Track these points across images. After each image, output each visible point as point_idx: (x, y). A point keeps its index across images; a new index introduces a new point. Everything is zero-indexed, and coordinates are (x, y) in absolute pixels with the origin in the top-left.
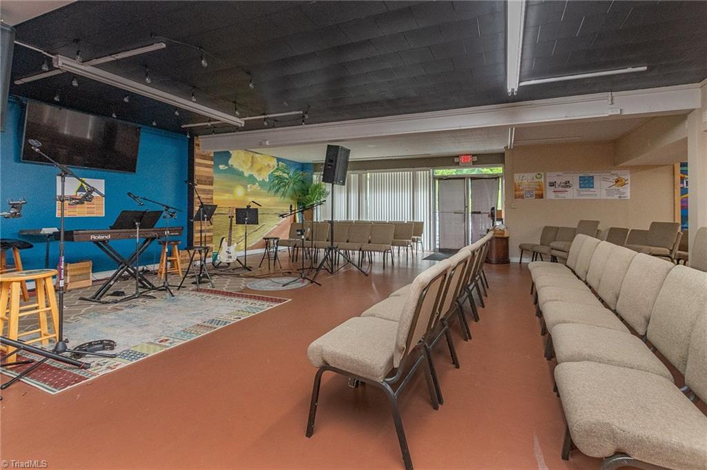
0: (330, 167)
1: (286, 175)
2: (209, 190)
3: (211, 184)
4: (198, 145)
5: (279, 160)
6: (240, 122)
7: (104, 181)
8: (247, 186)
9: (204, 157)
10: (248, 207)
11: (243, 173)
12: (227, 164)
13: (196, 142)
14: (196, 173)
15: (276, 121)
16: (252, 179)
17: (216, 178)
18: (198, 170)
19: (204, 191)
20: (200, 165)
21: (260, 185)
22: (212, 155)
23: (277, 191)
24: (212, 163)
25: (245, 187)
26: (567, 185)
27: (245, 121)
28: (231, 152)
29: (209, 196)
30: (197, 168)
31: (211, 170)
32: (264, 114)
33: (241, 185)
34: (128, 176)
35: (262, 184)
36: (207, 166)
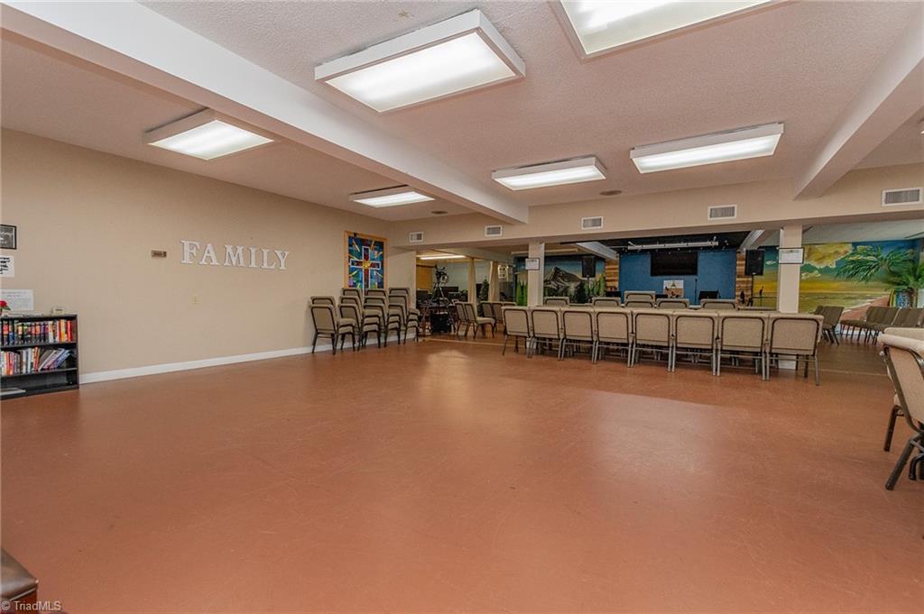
2: (748, 281)
4: (739, 252)
5: (857, 244)
7: (683, 281)
13: (738, 250)
19: (743, 282)
21: (820, 272)
23: (852, 275)
29: (749, 285)
30: (737, 267)
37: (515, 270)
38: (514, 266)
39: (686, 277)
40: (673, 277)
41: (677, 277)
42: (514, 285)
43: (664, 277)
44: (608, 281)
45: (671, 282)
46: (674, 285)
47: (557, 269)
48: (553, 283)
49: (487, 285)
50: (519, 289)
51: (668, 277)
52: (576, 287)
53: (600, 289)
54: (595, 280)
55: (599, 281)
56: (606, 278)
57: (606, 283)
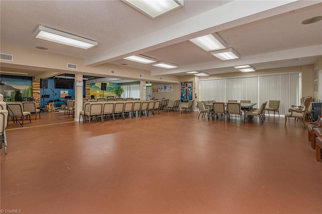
1: (113, 87)
3: (89, 90)
4: (86, 82)
5: (110, 83)
8: (100, 90)
9: (87, 85)
11: (99, 87)
12: (94, 85)
18: (86, 88)
19: (87, 92)
20: (87, 86)
23: (110, 91)
26: (162, 88)
29: (89, 93)
31: (89, 87)
36: (88, 86)
39: (69, 90)
40: (65, 89)
41: (66, 89)
43: (61, 89)
44: (34, 90)
45: (63, 91)
46: (64, 92)
51: (62, 89)
52: (13, 93)
53: (28, 94)
54: (25, 89)
55: (28, 90)
56: (33, 89)
57: (33, 91)
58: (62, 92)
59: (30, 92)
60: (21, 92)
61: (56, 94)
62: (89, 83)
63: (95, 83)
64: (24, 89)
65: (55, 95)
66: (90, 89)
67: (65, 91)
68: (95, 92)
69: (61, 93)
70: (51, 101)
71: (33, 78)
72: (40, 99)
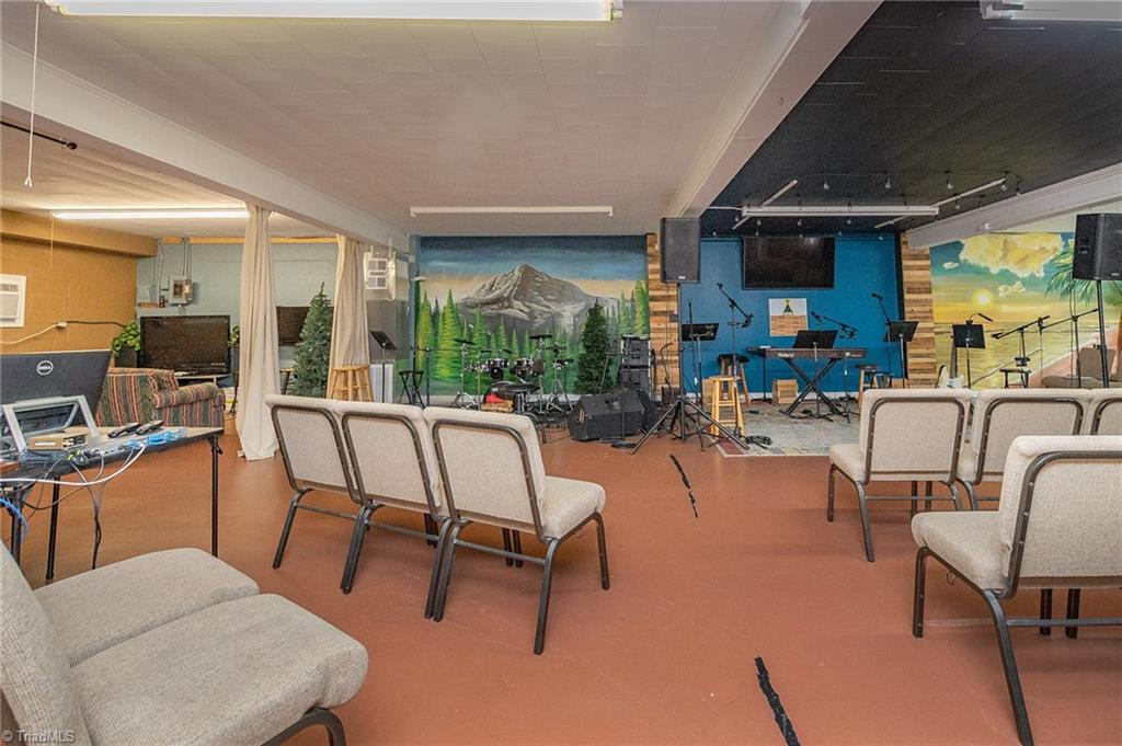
0: (1085, 252)
2: (926, 300)
3: (929, 291)
4: (906, 243)
5: (1067, 235)
6: (933, 210)
7: (805, 300)
8: (996, 288)
9: (916, 257)
10: (969, 323)
11: (988, 269)
12: (957, 260)
13: (903, 239)
14: (905, 280)
15: (983, 196)
16: (1007, 277)
17: (937, 281)
18: (908, 276)
19: (918, 302)
20: (910, 268)
21: (1024, 285)
22: (928, 252)
23: (1067, 292)
24: (929, 262)
25: (994, 291)
27: (940, 207)
28: (962, 241)
29: (927, 308)
30: (905, 273)
31: (928, 273)
32: (955, 195)
33: (988, 288)
34: (826, 292)
35: (1030, 282)
36: (921, 268)
37: (414, 270)
38: (412, 259)
39: (812, 292)
41: (794, 292)
42: (410, 309)
45: (782, 303)
46: (788, 309)
47: (527, 270)
48: (517, 303)
49: (324, 309)
50: (425, 319)
51: (776, 292)
52: (577, 316)
53: (634, 318)
54: (623, 298)
55: (633, 300)
56: (651, 293)
57: (651, 304)
58: (776, 306)
59: (640, 308)
60: (608, 311)
61: (749, 319)
62: (926, 248)
63: (958, 246)
64: (619, 297)
65: (745, 326)
66: (933, 280)
67: (793, 302)
68: (966, 299)
69: (771, 315)
70: (724, 356)
71: (648, 242)
72: (675, 348)
